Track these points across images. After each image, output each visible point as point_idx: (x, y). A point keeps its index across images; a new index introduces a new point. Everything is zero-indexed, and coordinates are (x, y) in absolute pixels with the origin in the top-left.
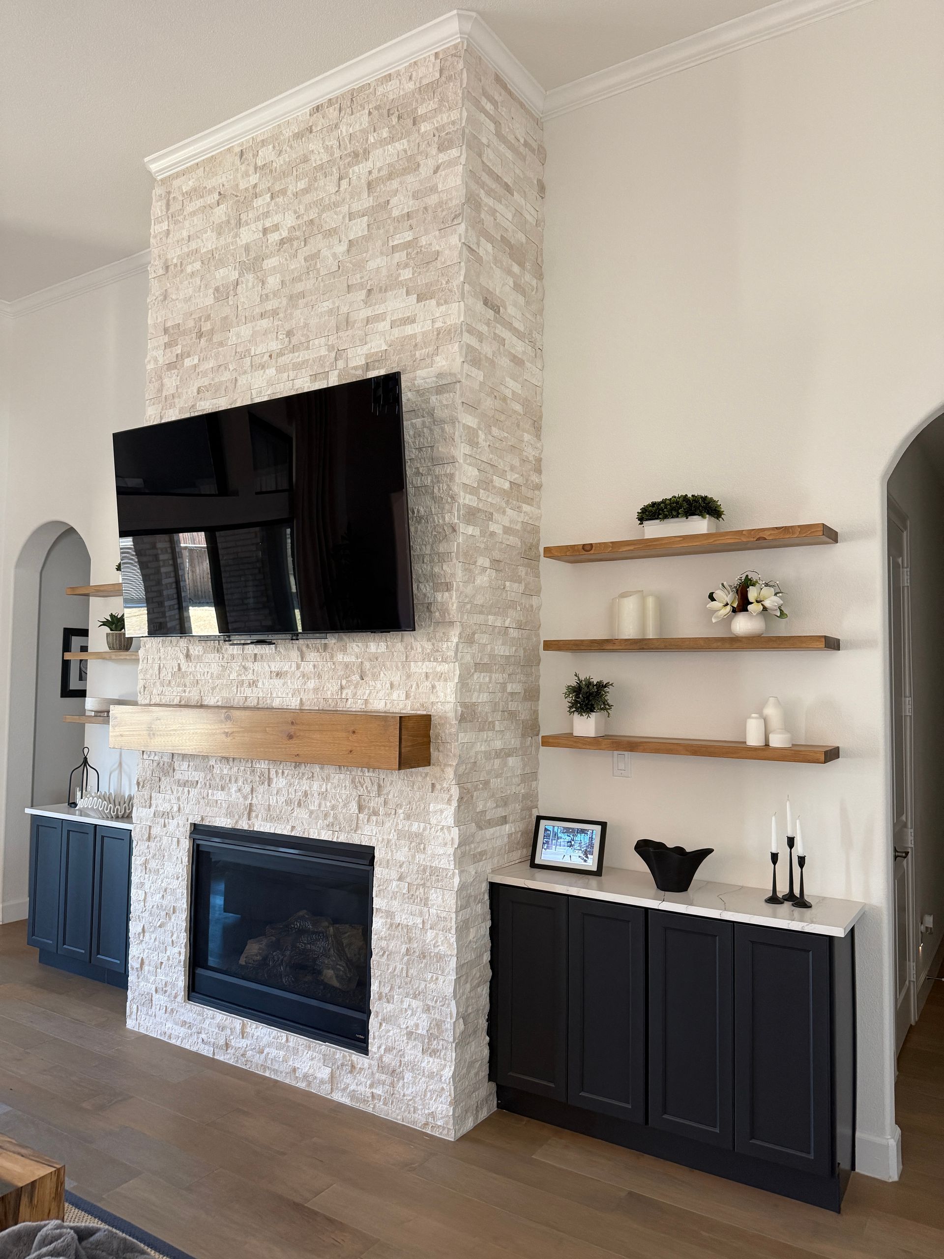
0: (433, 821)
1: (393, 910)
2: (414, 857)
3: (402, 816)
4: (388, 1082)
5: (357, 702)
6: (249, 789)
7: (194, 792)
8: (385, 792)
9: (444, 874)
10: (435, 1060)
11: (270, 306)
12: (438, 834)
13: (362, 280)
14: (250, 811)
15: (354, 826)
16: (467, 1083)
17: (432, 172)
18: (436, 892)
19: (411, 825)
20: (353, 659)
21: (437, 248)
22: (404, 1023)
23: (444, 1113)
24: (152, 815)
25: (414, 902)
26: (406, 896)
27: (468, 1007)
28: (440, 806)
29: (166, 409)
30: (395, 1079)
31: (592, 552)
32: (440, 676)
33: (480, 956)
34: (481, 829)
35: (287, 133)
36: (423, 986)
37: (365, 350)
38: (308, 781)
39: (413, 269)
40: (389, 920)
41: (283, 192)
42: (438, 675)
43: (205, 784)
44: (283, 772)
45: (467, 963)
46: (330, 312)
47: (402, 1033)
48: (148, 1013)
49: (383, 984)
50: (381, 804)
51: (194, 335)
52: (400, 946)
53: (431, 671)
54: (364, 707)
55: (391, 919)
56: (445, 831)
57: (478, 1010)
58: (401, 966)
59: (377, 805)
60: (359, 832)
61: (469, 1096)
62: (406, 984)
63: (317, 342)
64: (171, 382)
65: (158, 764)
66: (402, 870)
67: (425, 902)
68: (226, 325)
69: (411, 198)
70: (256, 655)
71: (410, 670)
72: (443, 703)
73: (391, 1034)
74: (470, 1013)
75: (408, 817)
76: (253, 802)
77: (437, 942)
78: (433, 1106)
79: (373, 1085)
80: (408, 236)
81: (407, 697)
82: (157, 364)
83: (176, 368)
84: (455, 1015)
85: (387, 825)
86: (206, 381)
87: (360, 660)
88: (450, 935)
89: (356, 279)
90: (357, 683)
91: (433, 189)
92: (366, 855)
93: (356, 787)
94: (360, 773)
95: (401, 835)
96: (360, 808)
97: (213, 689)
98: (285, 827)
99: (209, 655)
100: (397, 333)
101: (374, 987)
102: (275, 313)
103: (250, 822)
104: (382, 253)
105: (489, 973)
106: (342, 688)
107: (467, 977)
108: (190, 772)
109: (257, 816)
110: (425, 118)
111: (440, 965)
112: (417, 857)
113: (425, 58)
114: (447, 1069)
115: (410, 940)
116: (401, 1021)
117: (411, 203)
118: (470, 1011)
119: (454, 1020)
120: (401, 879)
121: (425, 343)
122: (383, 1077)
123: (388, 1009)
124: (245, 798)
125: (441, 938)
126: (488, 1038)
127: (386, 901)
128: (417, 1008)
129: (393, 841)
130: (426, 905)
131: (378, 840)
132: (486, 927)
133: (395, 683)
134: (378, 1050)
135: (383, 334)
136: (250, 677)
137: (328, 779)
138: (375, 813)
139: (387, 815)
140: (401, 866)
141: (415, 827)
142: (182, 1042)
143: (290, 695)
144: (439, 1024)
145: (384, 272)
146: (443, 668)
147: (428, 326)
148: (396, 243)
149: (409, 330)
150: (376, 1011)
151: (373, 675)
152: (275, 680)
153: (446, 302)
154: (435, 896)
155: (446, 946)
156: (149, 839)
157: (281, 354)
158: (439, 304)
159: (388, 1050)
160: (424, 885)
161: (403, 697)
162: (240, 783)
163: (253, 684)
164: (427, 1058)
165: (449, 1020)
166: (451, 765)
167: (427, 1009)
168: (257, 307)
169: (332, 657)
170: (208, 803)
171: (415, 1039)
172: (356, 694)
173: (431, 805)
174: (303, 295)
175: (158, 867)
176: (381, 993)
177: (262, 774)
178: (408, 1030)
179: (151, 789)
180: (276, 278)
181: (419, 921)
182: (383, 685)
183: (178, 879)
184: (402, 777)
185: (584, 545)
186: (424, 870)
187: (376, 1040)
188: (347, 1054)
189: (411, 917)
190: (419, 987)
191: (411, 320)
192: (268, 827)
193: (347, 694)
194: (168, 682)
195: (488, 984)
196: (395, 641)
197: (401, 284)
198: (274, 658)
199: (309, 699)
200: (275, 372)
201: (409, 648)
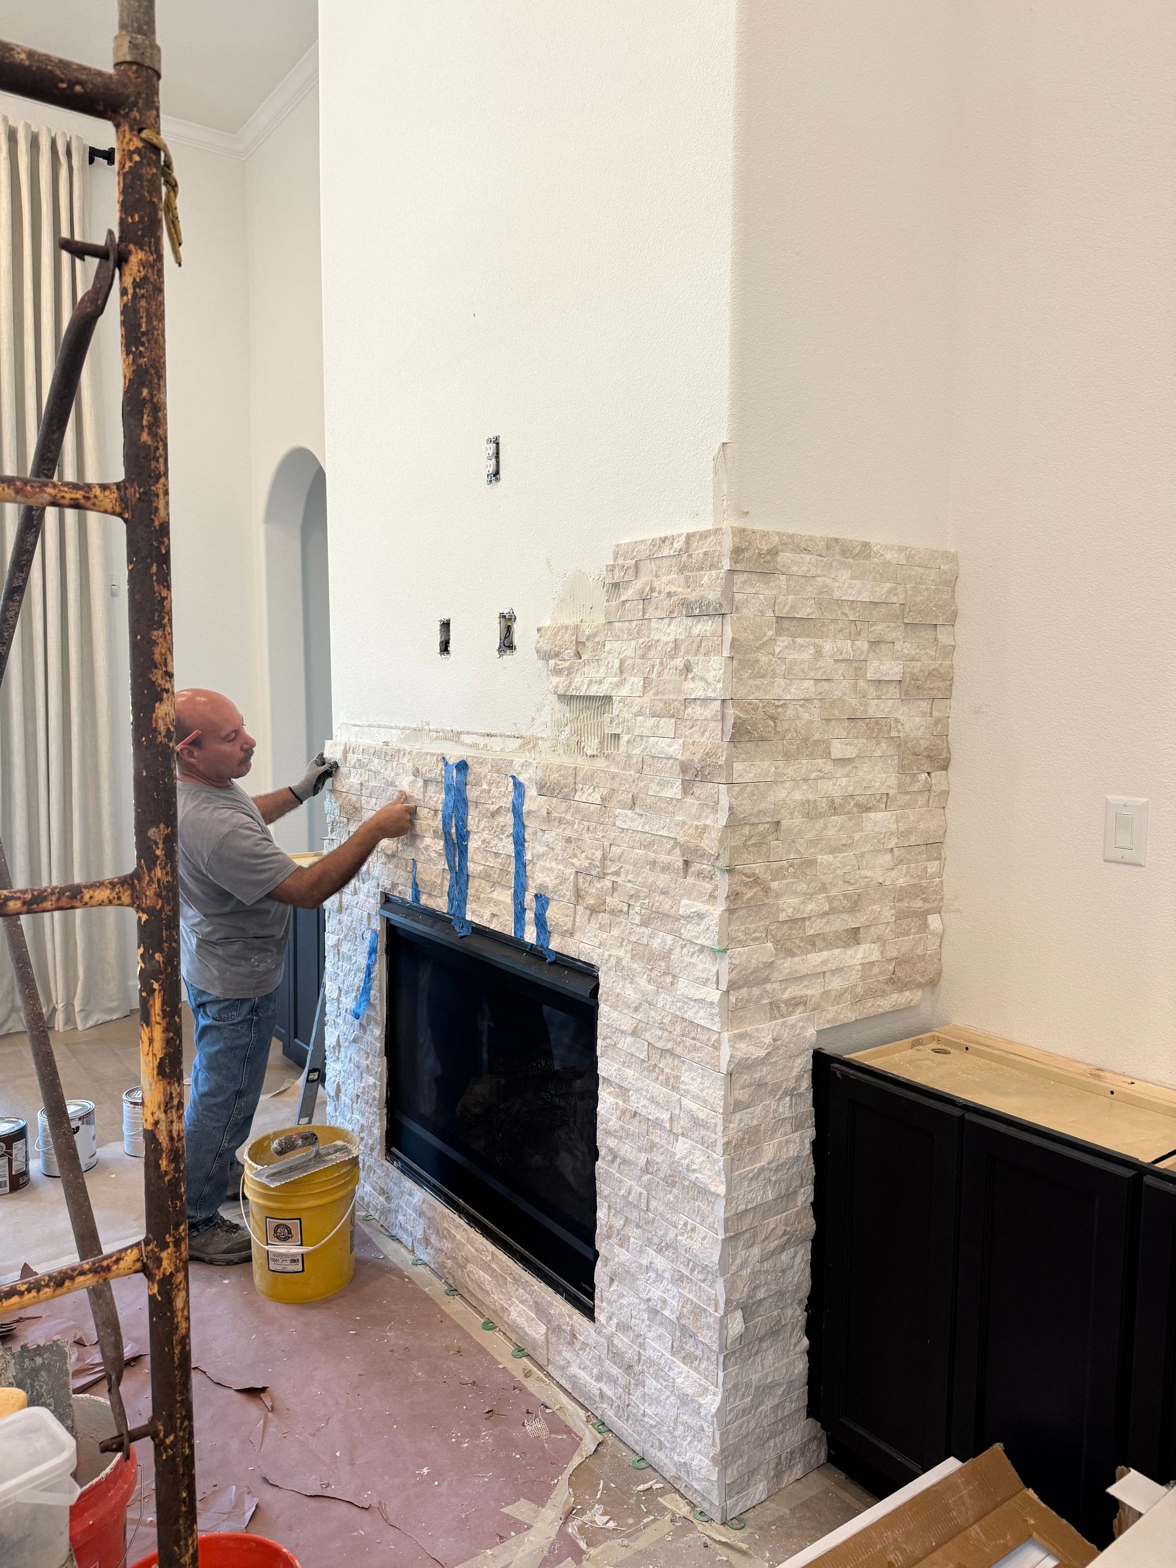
1: (627, 1085)
4: (622, 1381)
9: (705, 1038)
10: (692, 1373)
16: (752, 1424)
18: (691, 1069)
22: (644, 1290)
23: (704, 1471)
25: (657, 1079)
26: (645, 1065)
27: (756, 1288)
28: (697, 906)
30: (633, 1382)
33: (789, 1196)
34: (791, 953)
36: (672, 1235)
40: (621, 1102)
45: (755, 1208)
47: (642, 1307)
49: (613, 1211)
52: (637, 1152)
55: (624, 1101)
57: (781, 1293)
58: (639, 1189)
60: (577, 936)
61: (762, 1443)
62: (647, 1223)
66: (639, 1018)
67: (675, 1083)
73: (624, 1301)
74: (761, 1301)
75: (647, 921)
77: (693, 1162)
79: (602, 1379)
84: (722, 1305)
85: (617, 931)
88: (714, 1156)
95: (637, 952)
101: (602, 1213)
103: (444, 899)
105: (809, 1224)
107: (755, 1236)
112: (662, 996)
114: (710, 1396)
115: (652, 1146)
116: (640, 1285)
118: (761, 1294)
119: (722, 1312)
120: (636, 1032)
122: (615, 1370)
123: (622, 1258)
125: (699, 1157)
126: (806, 1342)
127: (616, 1066)
128: (663, 1271)
130: (675, 1089)
131: (603, 956)
132: (802, 1142)
134: (609, 1321)
140: (636, 1010)
141: (659, 941)
144: (696, 1313)
150: (605, 1256)
154: (690, 1077)
159: (622, 1328)
160: (671, 1052)
164: (679, 1365)
165: (712, 1309)
167: (679, 1279)
171: (660, 1325)
173: (683, 902)
175: (350, 953)
176: (611, 1227)
178: (650, 1304)
181: (665, 1115)
186: (673, 1024)
187: (605, 1302)
188: (566, 1310)
189: (654, 1105)
190: (666, 1235)
195: (809, 1245)
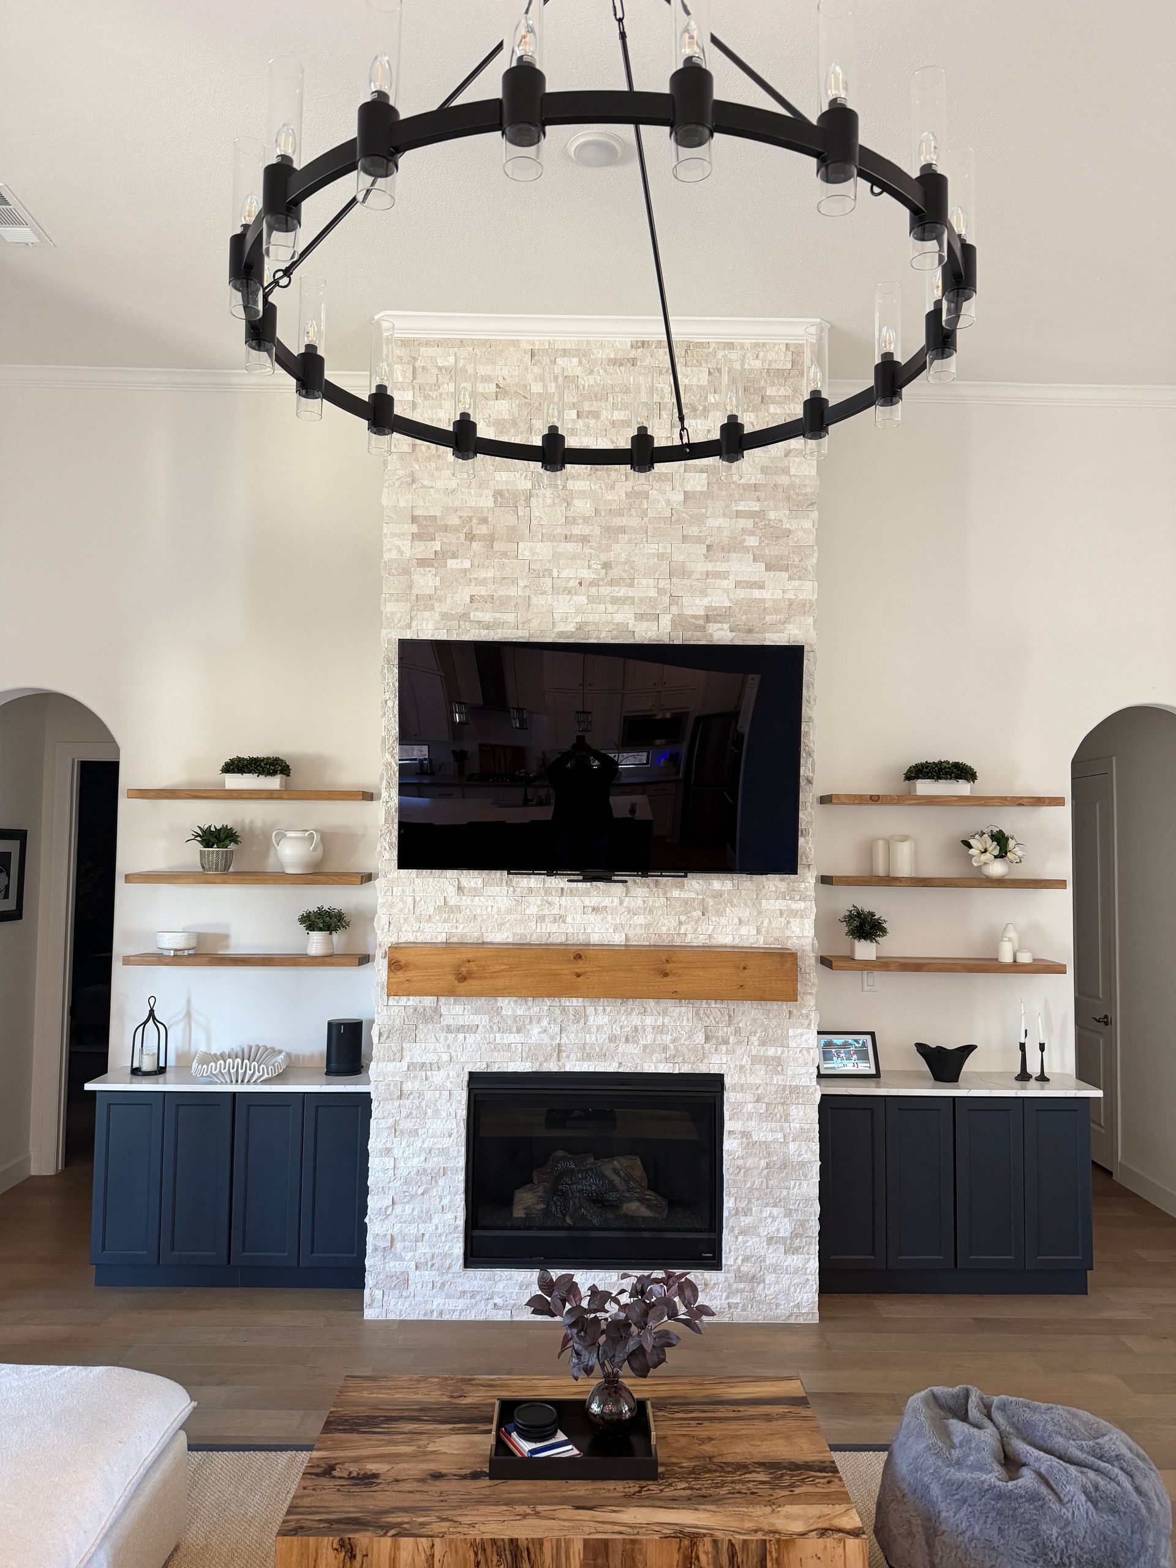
0: (792, 1044)
1: (750, 1129)
2: (771, 1078)
3: (756, 1043)
4: (747, 1288)
5: (698, 937)
6: (558, 1029)
7: (471, 1038)
8: (735, 1021)
9: (805, 1091)
10: (799, 1256)
11: (578, 530)
12: (796, 1056)
13: (700, 534)
14: (560, 1051)
15: (700, 1056)
17: (783, 454)
18: (796, 1108)
19: (767, 1050)
20: (693, 895)
21: (788, 526)
22: (764, 1231)
23: (810, 1300)
24: (405, 1068)
25: (772, 1119)
26: (764, 1115)
28: (799, 1031)
29: (418, 610)
30: (756, 1284)
32: (795, 914)
35: (599, 354)
36: (785, 1193)
37: (706, 601)
38: (640, 1017)
39: (760, 538)
40: (745, 1140)
41: (596, 415)
42: (794, 912)
43: (491, 1027)
44: (604, 1010)
46: (661, 556)
47: (762, 1240)
48: (402, 1296)
49: (738, 1199)
50: (731, 1033)
51: (462, 536)
52: (758, 1162)
53: (785, 908)
54: (708, 941)
55: (747, 1139)
56: (805, 1053)
58: (760, 1180)
59: (727, 1034)
60: (706, 1061)
62: (766, 1195)
63: (644, 582)
64: (426, 581)
65: (416, 1010)
66: (759, 1092)
67: (786, 1117)
68: (513, 535)
69: (759, 472)
70: (562, 889)
71: (761, 907)
72: (798, 938)
73: (750, 1243)
75: (763, 1043)
76: (563, 1042)
77: (800, 1151)
78: (797, 1297)
79: (730, 1296)
80: (755, 506)
81: (758, 932)
82: (402, 556)
83: (432, 566)
85: (739, 1052)
86: (482, 591)
87: (701, 897)
88: (814, 1144)
89: (693, 531)
90: (699, 919)
91: (786, 471)
92: (715, 1082)
93: (701, 1019)
94: (704, 1005)
95: (755, 1060)
96: (707, 1039)
97: (501, 925)
98: (610, 1064)
99: (492, 888)
100: (742, 593)
101: (728, 1203)
102: (584, 539)
103: (560, 1063)
104: (724, 515)
106: (680, 923)
108: (467, 1017)
109: (568, 1057)
110: (772, 400)
111: (803, 1172)
112: (775, 1078)
113: (774, 344)
114: (812, 1261)
115: (769, 1154)
116: (761, 1230)
117: (759, 476)
120: (758, 1101)
121: (775, 610)
122: (742, 1286)
123: (747, 1222)
124: (552, 1038)
125: (804, 1148)
127: (741, 1122)
128: (778, 1214)
129: (748, 1067)
130: (786, 1120)
131: (730, 1068)
133: (743, 919)
134: (735, 1262)
135: (727, 591)
136: (556, 911)
137: (665, 1012)
138: (726, 1042)
139: (740, 1043)
140: (757, 1089)
141: (771, 1052)
142: (460, 1315)
143: (611, 930)
144: (803, 1224)
145: (726, 533)
146: (801, 905)
147: (778, 595)
148: (739, 508)
149: (757, 594)
150: (732, 1227)
151: (717, 911)
152: (590, 916)
153: (800, 578)
155: (809, 1154)
156: (401, 1097)
157: (592, 584)
158: (790, 578)
159: (746, 1259)
160: (783, 1104)
161: (754, 932)
162: (545, 1022)
163: (562, 919)
164: (790, 1258)
165: (813, 1218)
166: (810, 994)
167: (788, 1214)
168: (558, 527)
169: (665, 893)
170: (495, 1048)
171: (776, 1243)
172: (696, 930)
173: (790, 1030)
174: (623, 530)
175: (416, 1127)
176: (737, 1209)
177: (576, 1012)
178: (768, 1236)
179: (403, 1039)
180: (586, 503)
181: (780, 1136)
182: (730, 921)
183: (450, 1136)
184: (755, 1006)
185: (871, 796)
186: (784, 1090)
187: (731, 1254)
188: (698, 1274)
189: (770, 1134)
190: (780, 1195)
191: (761, 586)
192: (586, 1066)
193: (687, 929)
194: (427, 917)
196: (744, 879)
197: (746, 550)
198: (589, 893)
199: (636, 935)
200: (586, 601)
201: (761, 886)
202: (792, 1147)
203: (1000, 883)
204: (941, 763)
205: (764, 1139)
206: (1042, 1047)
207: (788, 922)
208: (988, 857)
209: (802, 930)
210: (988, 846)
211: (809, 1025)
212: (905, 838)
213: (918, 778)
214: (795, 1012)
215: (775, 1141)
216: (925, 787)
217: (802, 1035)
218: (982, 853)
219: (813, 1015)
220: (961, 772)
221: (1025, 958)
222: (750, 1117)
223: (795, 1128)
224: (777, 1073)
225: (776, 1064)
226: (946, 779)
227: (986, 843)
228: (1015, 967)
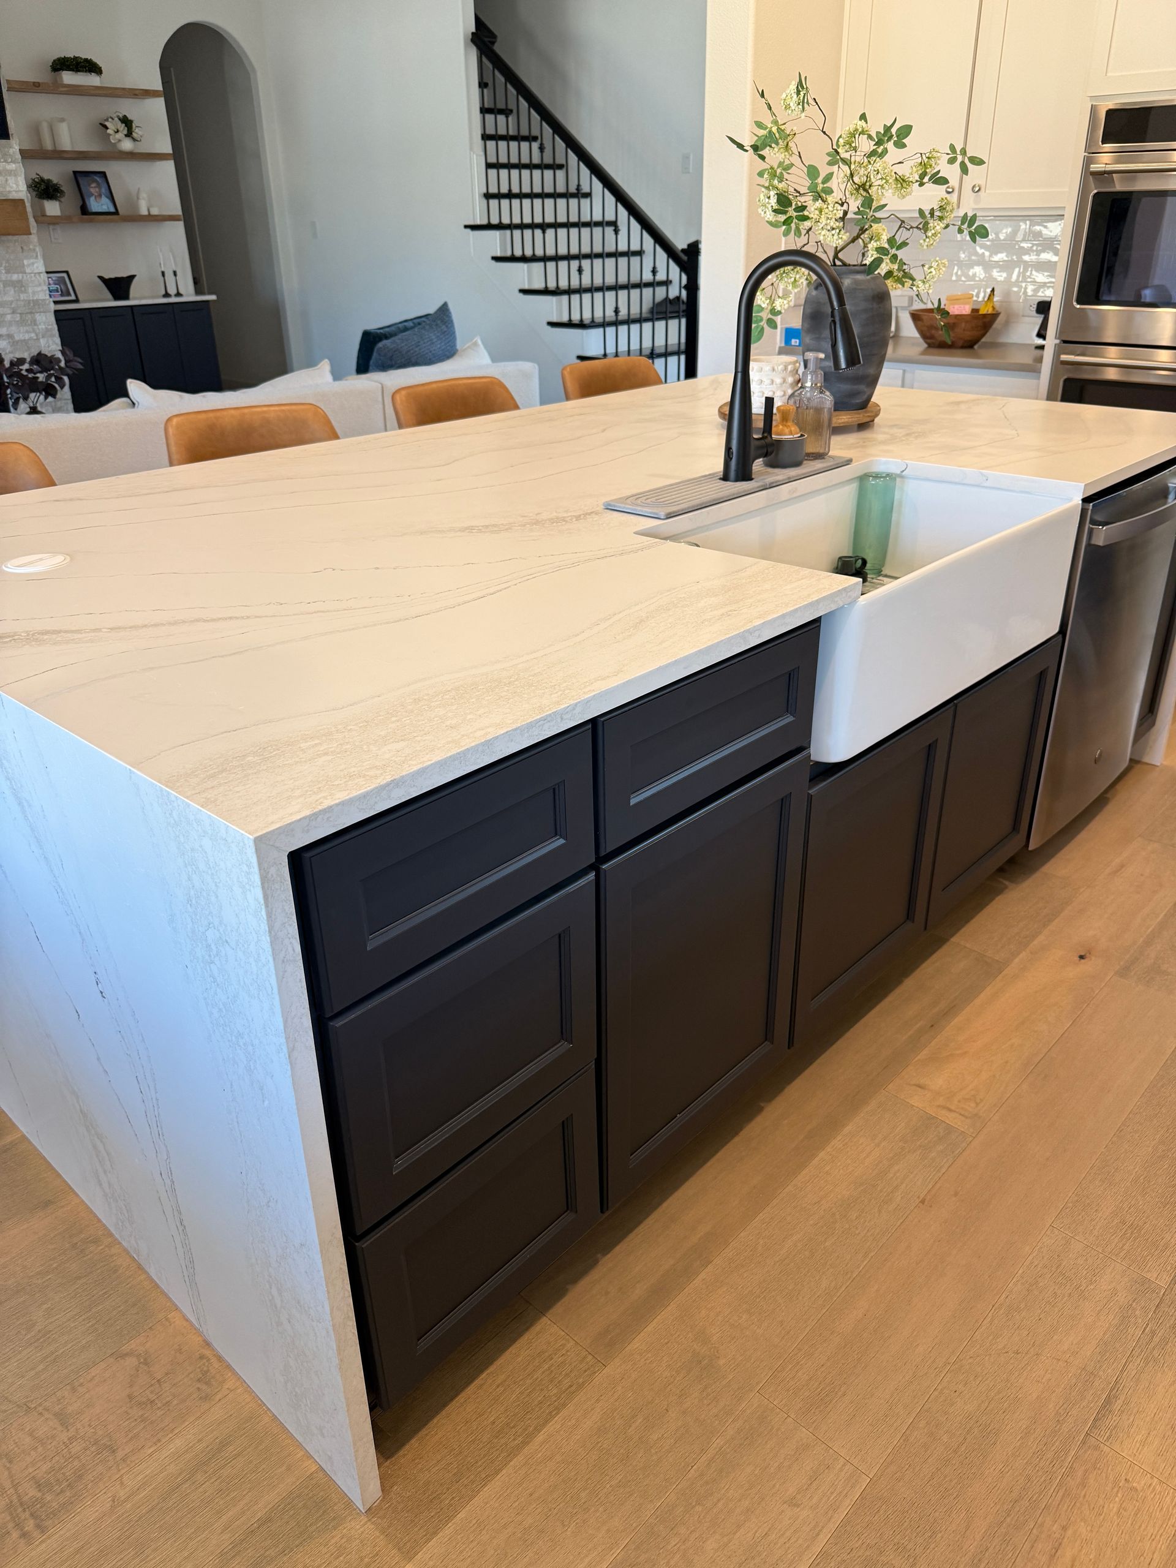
0: (28, 270)
1: (12, 332)
2: (19, 296)
12: (33, 279)
18: (39, 316)
19: (11, 276)
28: (32, 261)
31: (40, 88)
32: (10, 173)
56: (38, 277)
67: (34, 322)
72: (16, 190)
75: (8, 272)
77: (49, 344)
88: (56, 338)
120: (13, 313)
125: (51, 342)
130: (35, 324)
140: (11, 304)
141: (15, 277)
146: (13, 166)
154: (40, 318)
181: (33, 335)
185: (34, 82)
186: (29, 303)
202: (43, 342)
203: (132, 156)
204: (75, 58)
205: (23, 338)
206: (175, 273)
207: (7, 180)
208: (120, 135)
209: (17, 185)
210: (119, 128)
211: (37, 256)
212: (62, 120)
213: (63, 70)
214: (25, 248)
215: (30, 339)
216: (69, 78)
217: (33, 264)
218: (116, 132)
219: (38, 249)
220: (90, 67)
221: (155, 211)
222: (10, 323)
223: (42, 329)
224: (22, 292)
225: (20, 286)
226: (82, 71)
227: (117, 124)
228: (151, 218)
